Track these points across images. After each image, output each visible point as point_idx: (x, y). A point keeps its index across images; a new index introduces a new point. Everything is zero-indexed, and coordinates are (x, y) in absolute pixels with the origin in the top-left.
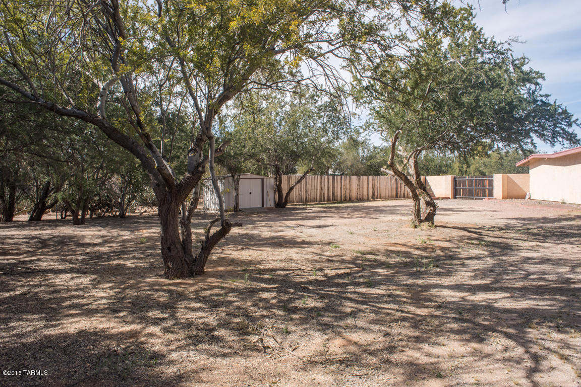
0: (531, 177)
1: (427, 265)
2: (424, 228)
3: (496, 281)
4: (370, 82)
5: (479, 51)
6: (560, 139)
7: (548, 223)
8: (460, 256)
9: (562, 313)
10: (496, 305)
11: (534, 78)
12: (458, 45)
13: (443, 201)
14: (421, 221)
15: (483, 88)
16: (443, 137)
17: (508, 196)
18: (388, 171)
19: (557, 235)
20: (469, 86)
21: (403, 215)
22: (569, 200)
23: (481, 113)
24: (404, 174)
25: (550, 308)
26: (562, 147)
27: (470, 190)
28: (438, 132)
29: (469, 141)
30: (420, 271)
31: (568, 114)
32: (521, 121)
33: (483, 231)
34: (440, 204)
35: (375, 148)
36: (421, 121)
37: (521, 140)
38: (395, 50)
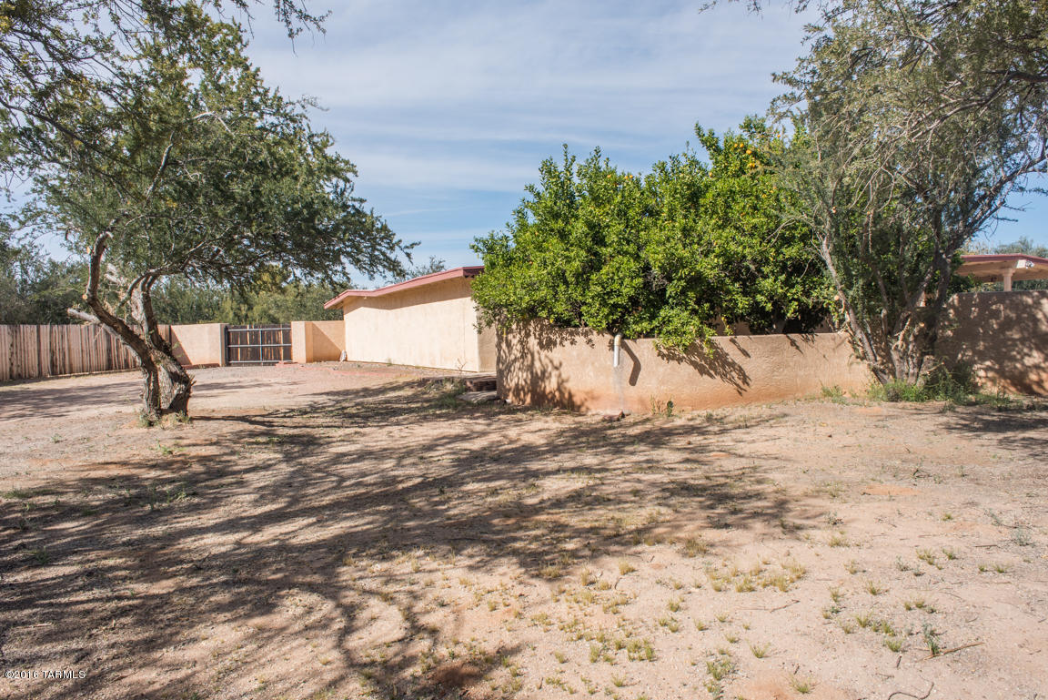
0: (346, 325)
1: (174, 494)
2: (168, 424)
3: (295, 501)
4: (31, 122)
5: (255, 107)
6: (381, 268)
7: (370, 396)
8: (236, 468)
9: (388, 530)
10: (294, 541)
11: (342, 170)
12: (219, 88)
13: (206, 371)
14: (161, 412)
15: (265, 173)
16: (199, 252)
17: (315, 358)
18: (84, 314)
19: (382, 414)
20: (241, 166)
21: (124, 402)
22: (397, 360)
23: (265, 216)
24: (121, 322)
25: (372, 526)
26: (383, 282)
27: (253, 348)
28: (189, 242)
29: (245, 264)
30: (158, 510)
31: (389, 231)
32: (326, 235)
33: (276, 420)
34: (199, 377)
35: (54, 265)
36: (155, 218)
37: (328, 266)
38: (86, 66)
